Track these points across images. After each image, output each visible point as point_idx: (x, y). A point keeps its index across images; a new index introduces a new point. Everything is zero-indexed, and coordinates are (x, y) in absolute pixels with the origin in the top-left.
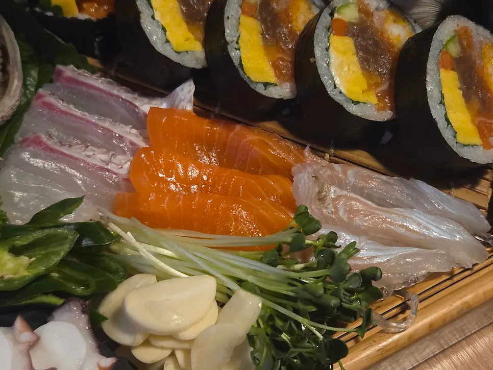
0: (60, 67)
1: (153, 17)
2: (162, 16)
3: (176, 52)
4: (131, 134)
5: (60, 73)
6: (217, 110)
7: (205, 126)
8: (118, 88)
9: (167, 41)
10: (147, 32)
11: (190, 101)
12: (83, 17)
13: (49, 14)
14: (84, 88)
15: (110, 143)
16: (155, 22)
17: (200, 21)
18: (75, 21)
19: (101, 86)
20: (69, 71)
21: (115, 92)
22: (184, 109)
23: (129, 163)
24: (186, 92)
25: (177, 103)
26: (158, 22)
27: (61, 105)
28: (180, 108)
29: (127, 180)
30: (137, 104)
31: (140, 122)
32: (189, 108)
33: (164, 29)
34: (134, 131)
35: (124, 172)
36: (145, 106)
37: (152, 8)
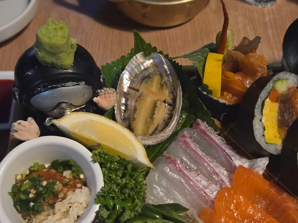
0: (199, 121)
1: (261, 120)
2: (266, 120)
3: (266, 143)
4: (223, 173)
5: (198, 124)
6: (276, 179)
7: (265, 185)
8: (226, 145)
9: (264, 135)
10: (254, 128)
11: (263, 169)
12: (222, 101)
13: (205, 93)
14: (208, 138)
15: (210, 176)
16: (261, 123)
17: (286, 127)
18: (217, 102)
19: (217, 141)
20: (203, 125)
21: (224, 147)
22: (257, 173)
23: (217, 191)
24: (263, 163)
25: (255, 166)
26: (263, 123)
27: (193, 145)
28: (256, 170)
29: (213, 202)
30: (233, 158)
32: (261, 172)
33: (264, 129)
34: (225, 173)
35: (213, 196)
37: (262, 115)
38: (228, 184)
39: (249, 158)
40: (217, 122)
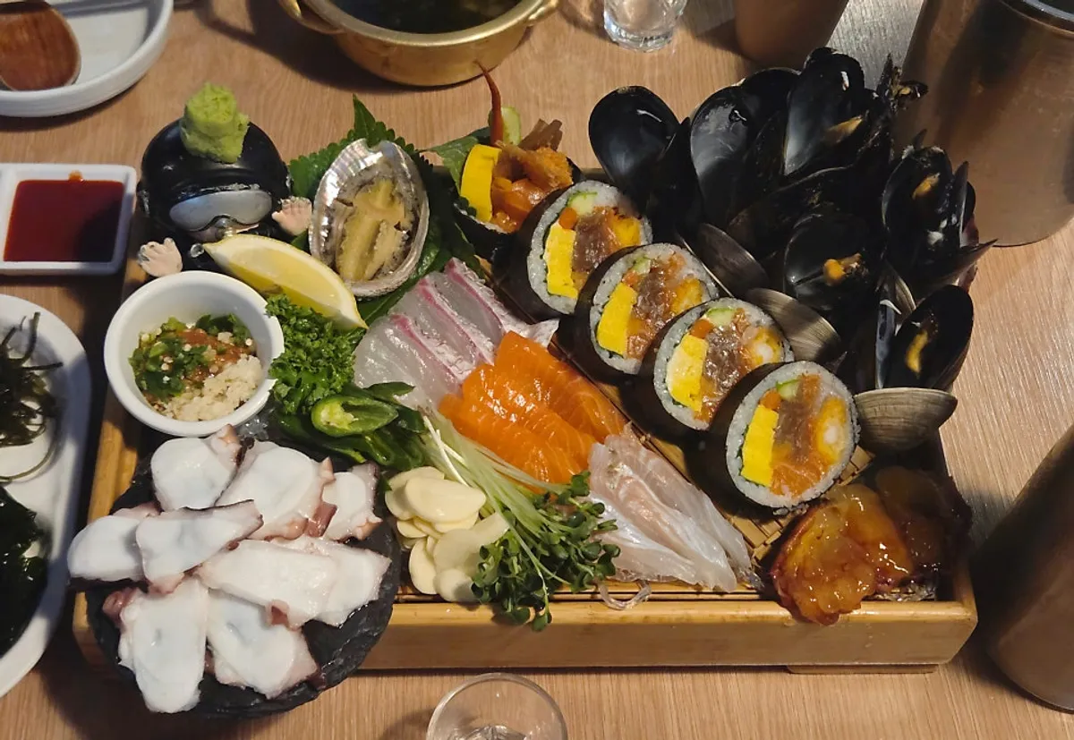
0: (455, 259)
1: (541, 257)
2: (552, 258)
3: (549, 294)
4: (485, 346)
5: (452, 266)
6: (569, 356)
7: (551, 365)
8: (494, 300)
9: (545, 281)
10: (530, 268)
11: (548, 339)
12: (490, 227)
13: (464, 213)
14: (465, 288)
15: (464, 348)
16: (541, 261)
17: (587, 270)
18: (483, 227)
19: (480, 294)
20: (460, 267)
21: (489, 303)
22: (539, 344)
23: (470, 372)
25: (537, 334)
26: (544, 262)
27: (438, 298)
28: (537, 341)
29: (461, 386)
30: (502, 321)
31: (498, 337)
32: (545, 344)
33: (546, 270)
34: (490, 345)
35: (461, 378)
36: (510, 325)
37: (544, 247)
38: (490, 361)
39: (530, 322)
40: (483, 262)
